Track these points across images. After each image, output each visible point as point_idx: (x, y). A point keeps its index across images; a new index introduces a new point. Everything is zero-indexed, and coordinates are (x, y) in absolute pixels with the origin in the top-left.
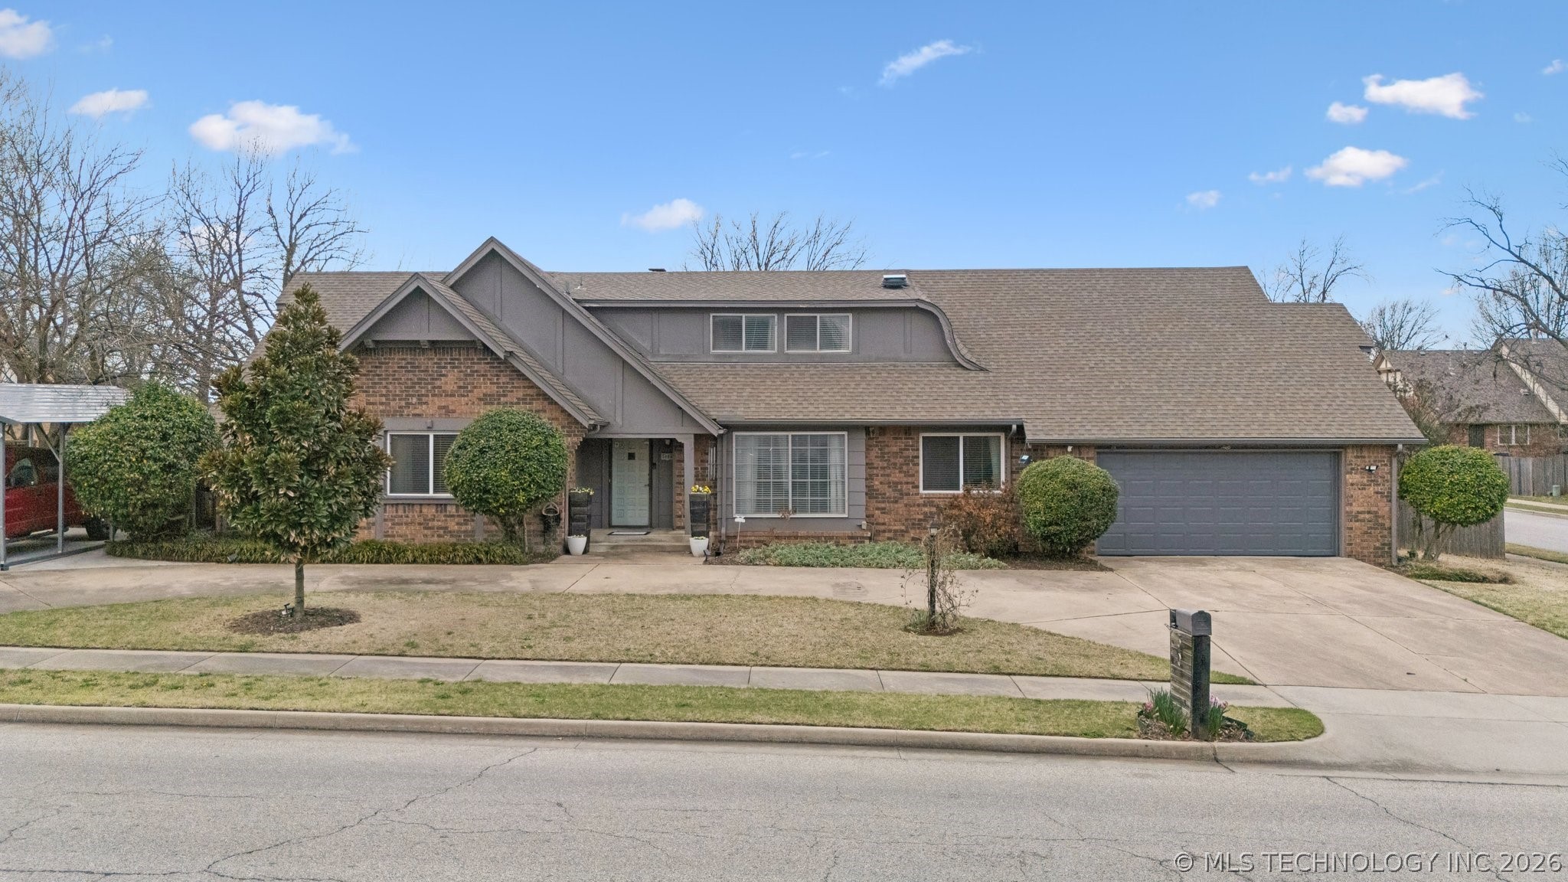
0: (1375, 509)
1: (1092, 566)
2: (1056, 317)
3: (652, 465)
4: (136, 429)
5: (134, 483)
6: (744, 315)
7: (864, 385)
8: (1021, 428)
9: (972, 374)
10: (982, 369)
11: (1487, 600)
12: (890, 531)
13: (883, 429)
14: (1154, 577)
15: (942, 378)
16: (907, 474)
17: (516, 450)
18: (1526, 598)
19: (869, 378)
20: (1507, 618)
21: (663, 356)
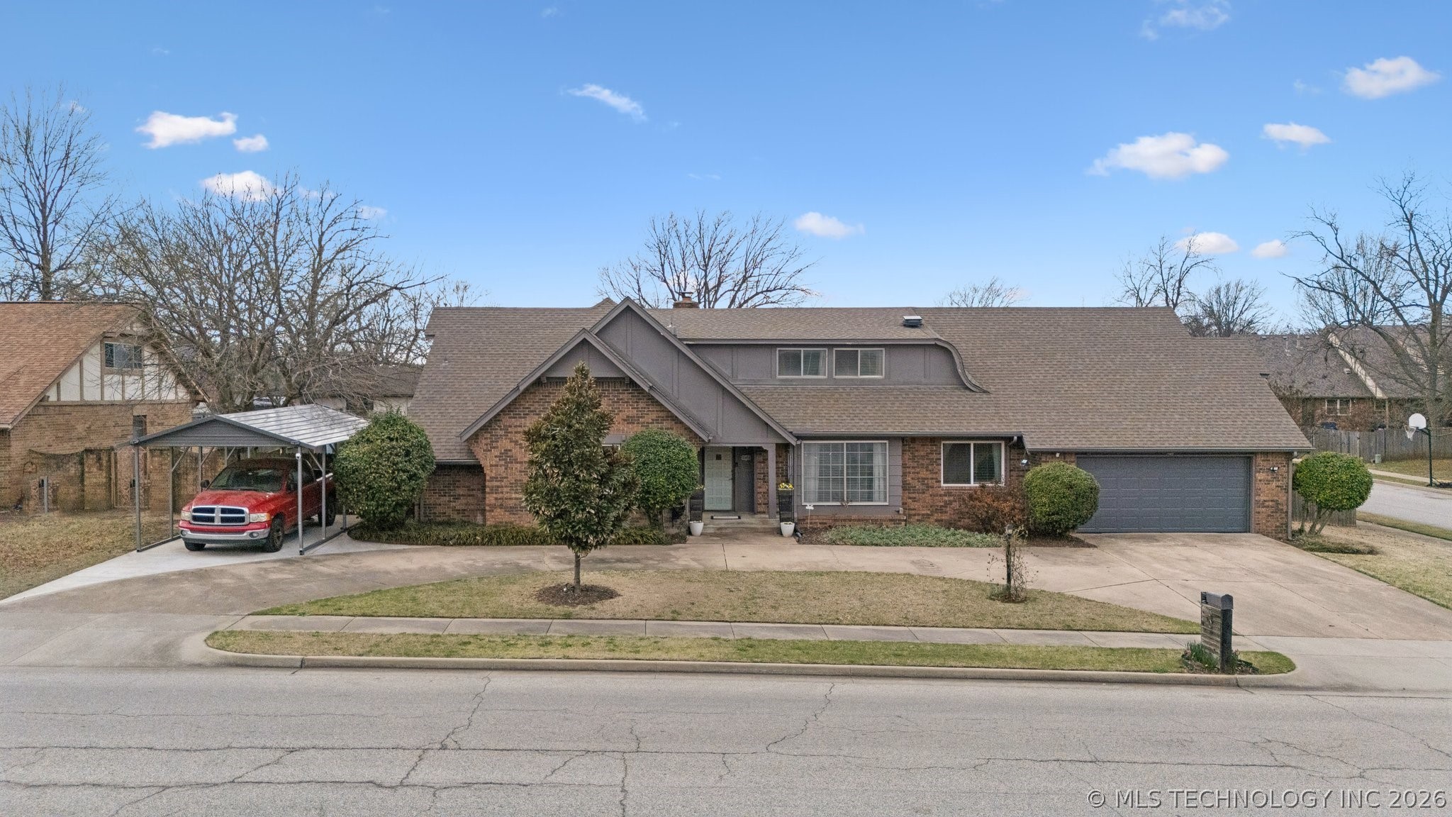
0: (1276, 498)
1: (1080, 543)
2: (1033, 348)
3: (735, 465)
4: (389, 448)
5: (392, 490)
6: (802, 349)
7: (897, 404)
8: (1020, 439)
9: (978, 396)
10: (985, 392)
11: (1364, 568)
12: (919, 515)
13: (914, 439)
14: (1129, 552)
15: (956, 399)
16: (932, 472)
17: (669, 462)
18: (1390, 567)
19: (901, 399)
20: (1382, 583)
21: (740, 381)
